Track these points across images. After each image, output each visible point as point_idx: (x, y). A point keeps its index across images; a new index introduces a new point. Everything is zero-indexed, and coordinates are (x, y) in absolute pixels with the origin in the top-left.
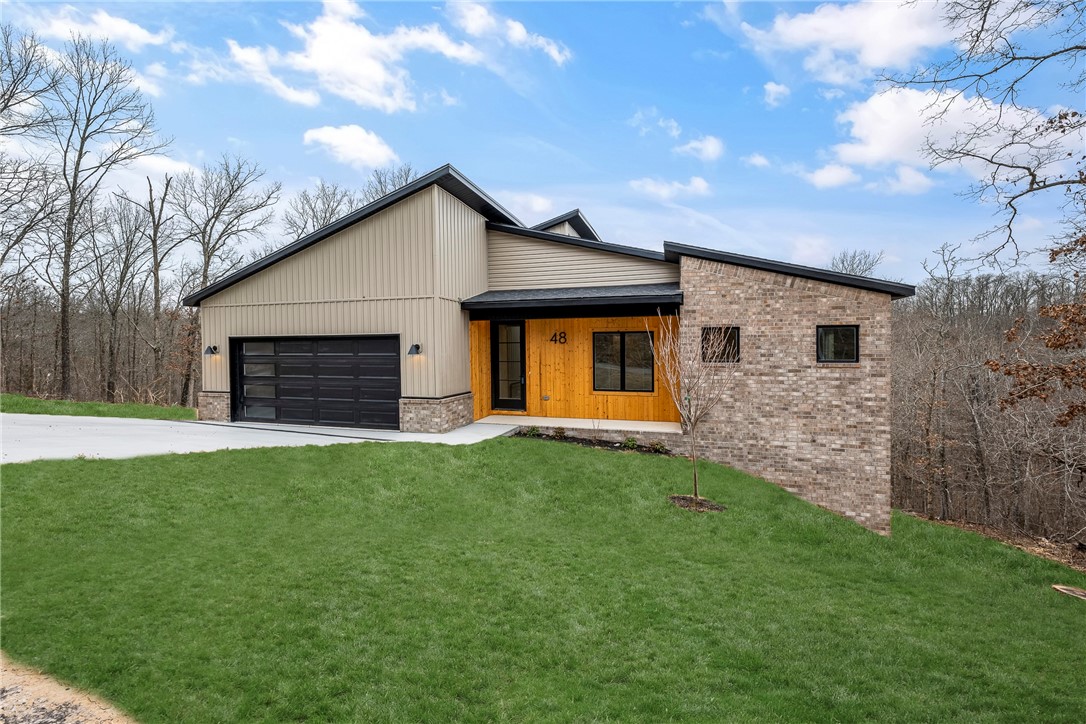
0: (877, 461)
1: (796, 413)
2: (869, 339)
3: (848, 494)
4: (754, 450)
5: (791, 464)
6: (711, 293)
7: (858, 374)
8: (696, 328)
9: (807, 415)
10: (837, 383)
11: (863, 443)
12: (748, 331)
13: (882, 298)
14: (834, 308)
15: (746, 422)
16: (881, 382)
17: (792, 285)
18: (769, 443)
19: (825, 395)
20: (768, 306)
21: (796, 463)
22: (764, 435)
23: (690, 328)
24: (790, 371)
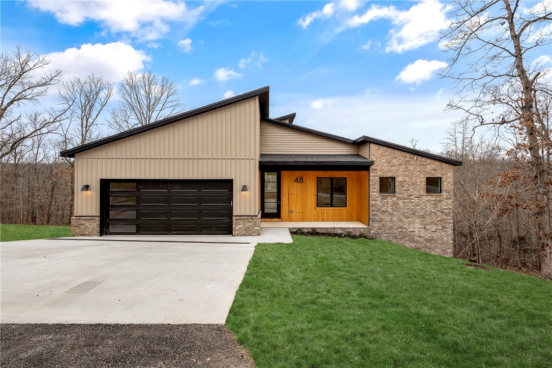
0: (448, 236)
1: (418, 216)
2: (445, 183)
3: (438, 250)
4: (401, 234)
5: (416, 238)
6: (384, 161)
7: (442, 199)
8: (377, 177)
9: (423, 217)
10: (434, 202)
11: (443, 228)
12: (399, 179)
13: (450, 166)
14: (433, 170)
15: (398, 221)
16: (450, 201)
17: (417, 159)
18: (407, 230)
19: (429, 208)
20: (407, 168)
21: (418, 238)
22: (405, 227)
23: (374, 178)
24: (416, 197)
